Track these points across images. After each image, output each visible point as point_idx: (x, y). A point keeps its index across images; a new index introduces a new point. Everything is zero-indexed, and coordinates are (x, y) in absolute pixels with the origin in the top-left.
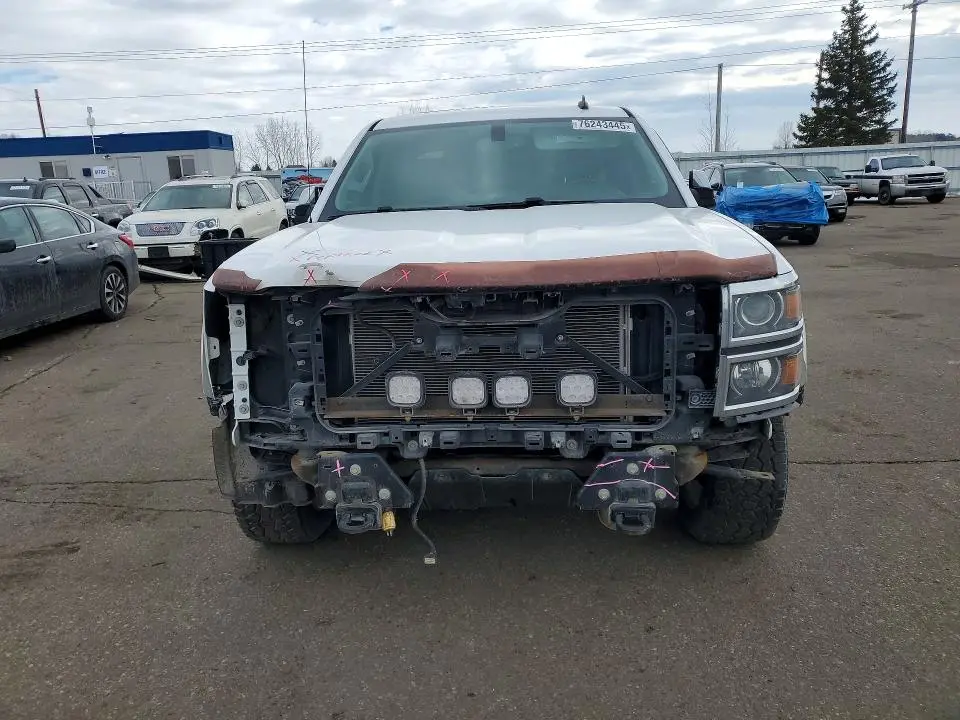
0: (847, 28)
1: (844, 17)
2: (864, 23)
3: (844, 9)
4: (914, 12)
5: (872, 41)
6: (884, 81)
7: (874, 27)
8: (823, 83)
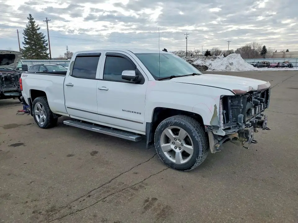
0: (30, 24)
1: (29, 21)
2: (35, 23)
3: (28, 18)
4: (47, 23)
5: (38, 29)
6: (44, 42)
7: (38, 25)
8: (26, 40)
